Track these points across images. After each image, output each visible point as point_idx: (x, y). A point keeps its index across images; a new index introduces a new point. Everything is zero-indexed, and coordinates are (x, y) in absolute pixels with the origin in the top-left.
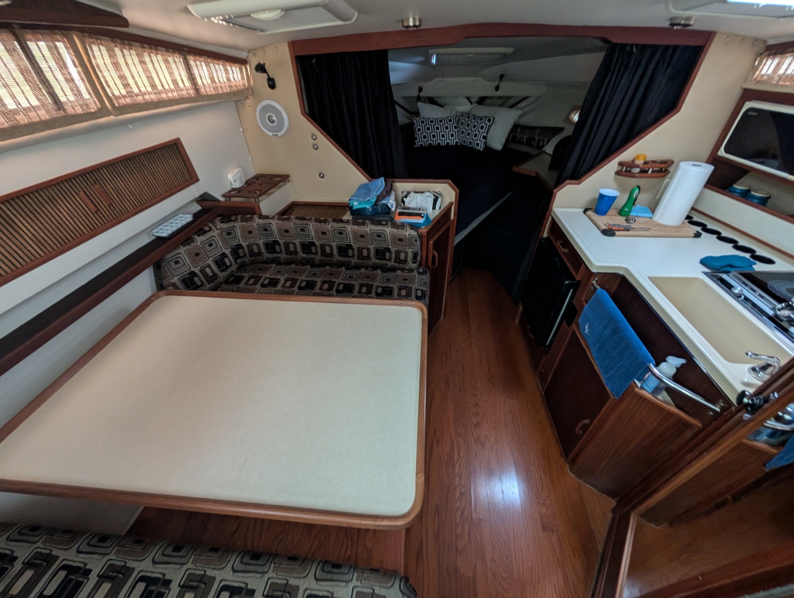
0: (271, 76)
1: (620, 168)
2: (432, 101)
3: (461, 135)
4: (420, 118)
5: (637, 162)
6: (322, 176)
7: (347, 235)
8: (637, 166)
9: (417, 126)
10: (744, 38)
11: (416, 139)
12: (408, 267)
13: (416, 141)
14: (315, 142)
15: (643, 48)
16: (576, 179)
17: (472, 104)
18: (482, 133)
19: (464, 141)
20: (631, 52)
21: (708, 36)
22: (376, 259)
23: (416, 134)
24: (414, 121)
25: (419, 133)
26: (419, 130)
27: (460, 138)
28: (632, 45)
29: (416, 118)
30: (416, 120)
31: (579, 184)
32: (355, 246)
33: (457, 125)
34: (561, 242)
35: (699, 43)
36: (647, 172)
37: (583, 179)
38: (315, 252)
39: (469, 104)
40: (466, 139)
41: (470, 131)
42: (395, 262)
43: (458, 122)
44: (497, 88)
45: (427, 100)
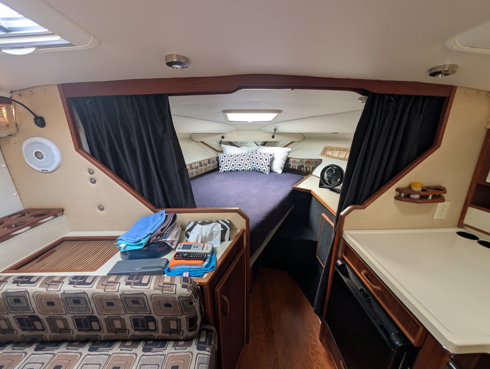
0: (39, 114)
1: (398, 193)
2: (231, 144)
3: (252, 164)
4: (223, 154)
5: (415, 189)
6: (101, 209)
7: (87, 304)
8: (417, 193)
9: (221, 159)
10: (479, 91)
11: (221, 167)
12: (184, 336)
13: (220, 169)
14: (92, 176)
15: (399, 97)
16: (359, 204)
17: (258, 146)
18: (266, 163)
19: (255, 168)
20: (390, 100)
21: (451, 89)
22: (135, 330)
23: (221, 164)
24: (219, 156)
25: (223, 163)
26: (222, 161)
27: (252, 166)
28: (389, 95)
29: (220, 154)
30: (220, 155)
31: (364, 208)
32: (101, 318)
33: (249, 158)
34: (366, 272)
35: (444, 94)
36: (427, 197)
37: (366, 204)
38: (41, 328)
39: (257, 146)
40: (256, 167)
41: (258, 162)
42: (163, 332)
43: (249, 156)
44: (273, 137)
45: (229, 144)
